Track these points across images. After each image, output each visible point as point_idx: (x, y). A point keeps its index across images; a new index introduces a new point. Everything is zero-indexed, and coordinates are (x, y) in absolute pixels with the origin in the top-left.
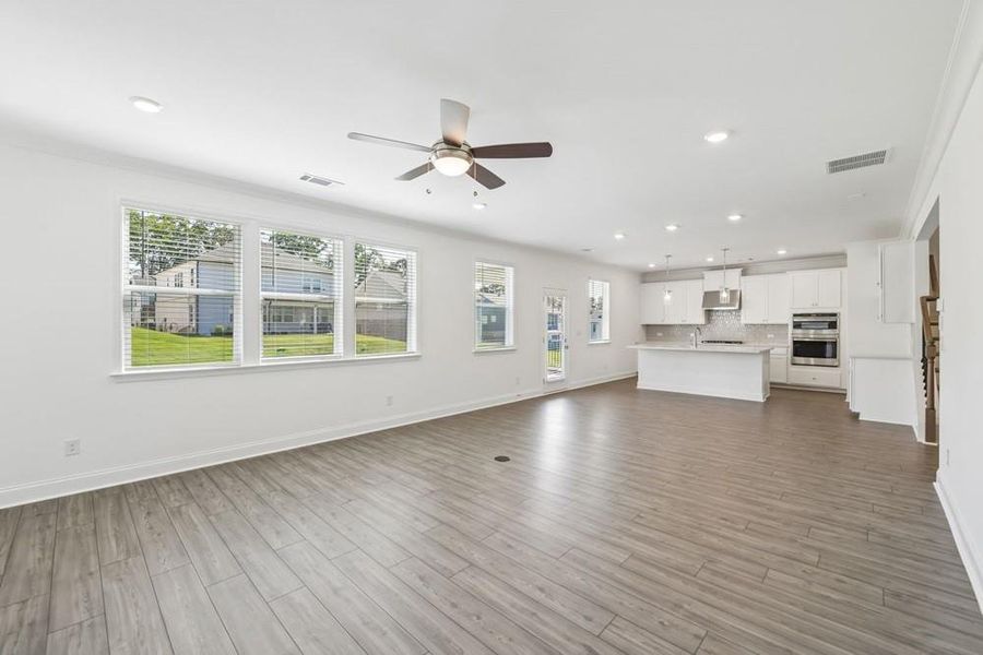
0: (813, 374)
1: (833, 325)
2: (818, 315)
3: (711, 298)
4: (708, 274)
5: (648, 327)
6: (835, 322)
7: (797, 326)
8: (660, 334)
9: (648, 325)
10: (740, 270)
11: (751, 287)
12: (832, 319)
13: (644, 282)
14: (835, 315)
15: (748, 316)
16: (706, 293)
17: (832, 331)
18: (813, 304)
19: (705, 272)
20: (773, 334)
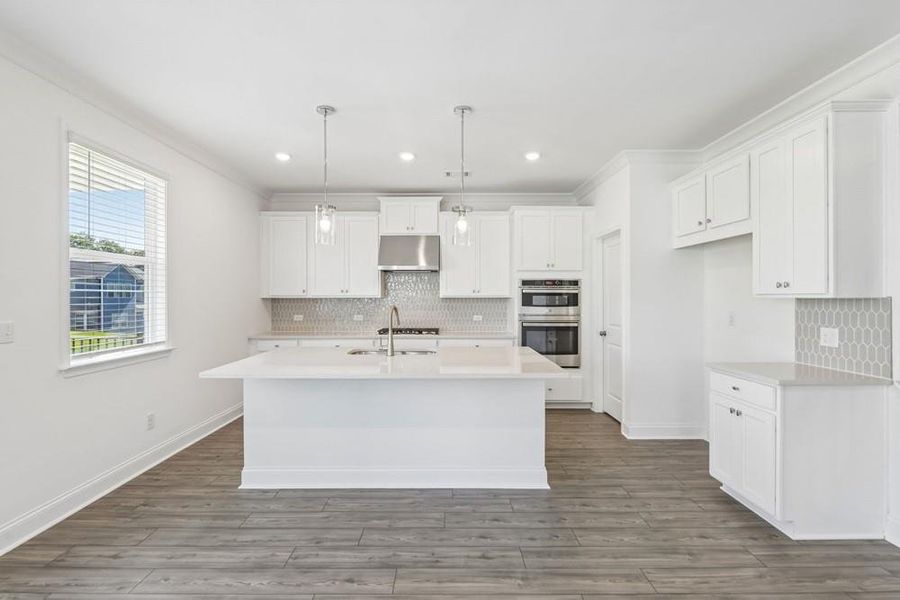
2: (555, 282)
3: (390, 246)
4: (386, 202)
5: (275, 303)
6: (576, 296)
7: (527, 300)
8: (298, 318)
9: (274, 301)
10: (438, 199)
12: (572, 290)
13: (265, 208)
14: (575, 283)
16: (384, 239)
17: (571, 310)
18: (548, 265)
19: (381, 199)
20: (481, 314)
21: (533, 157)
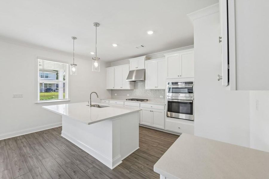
1: (190, 90)
4: (131, 60)
10: (145, 56)
11: (151, 66)
14: (192, 83)
15: (148, 85)
16: (130, 72)
17: (190, 95)
18: (178, 76)
19: (129, 59)
20: (163, 95)
21: (150, 33)
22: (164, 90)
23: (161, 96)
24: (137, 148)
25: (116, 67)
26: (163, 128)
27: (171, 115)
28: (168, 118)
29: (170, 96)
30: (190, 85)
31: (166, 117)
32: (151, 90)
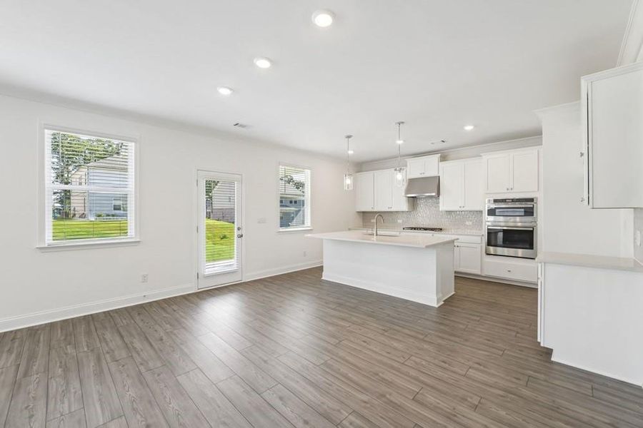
0: (509, 266)
1: (529, 212)
2: (513, 201)
3: (414, 184)
4: (410, 161)
5: (366, 216)
6: (532, 209)
9: (363, 212)
10: (439, 155)
11: (449, 173)
12: (529, 205)
13: (359, 171)
14: (532, 200)
15: (445, 204)
16: (409, 179)
17: (528, 219)
18: (508, 189)
19: (407, 160)
20: (471, 221)
21: (469, 128)
22: (481, 212)
23: (467, 223)
24: (452, 294)
25: (377, 173)
26: (479, 273)
27: (495, 251)
28: (488, 256)
29: (489, 221)
30: (529, 203)
31: (485, 254)
32: (449, 212)
